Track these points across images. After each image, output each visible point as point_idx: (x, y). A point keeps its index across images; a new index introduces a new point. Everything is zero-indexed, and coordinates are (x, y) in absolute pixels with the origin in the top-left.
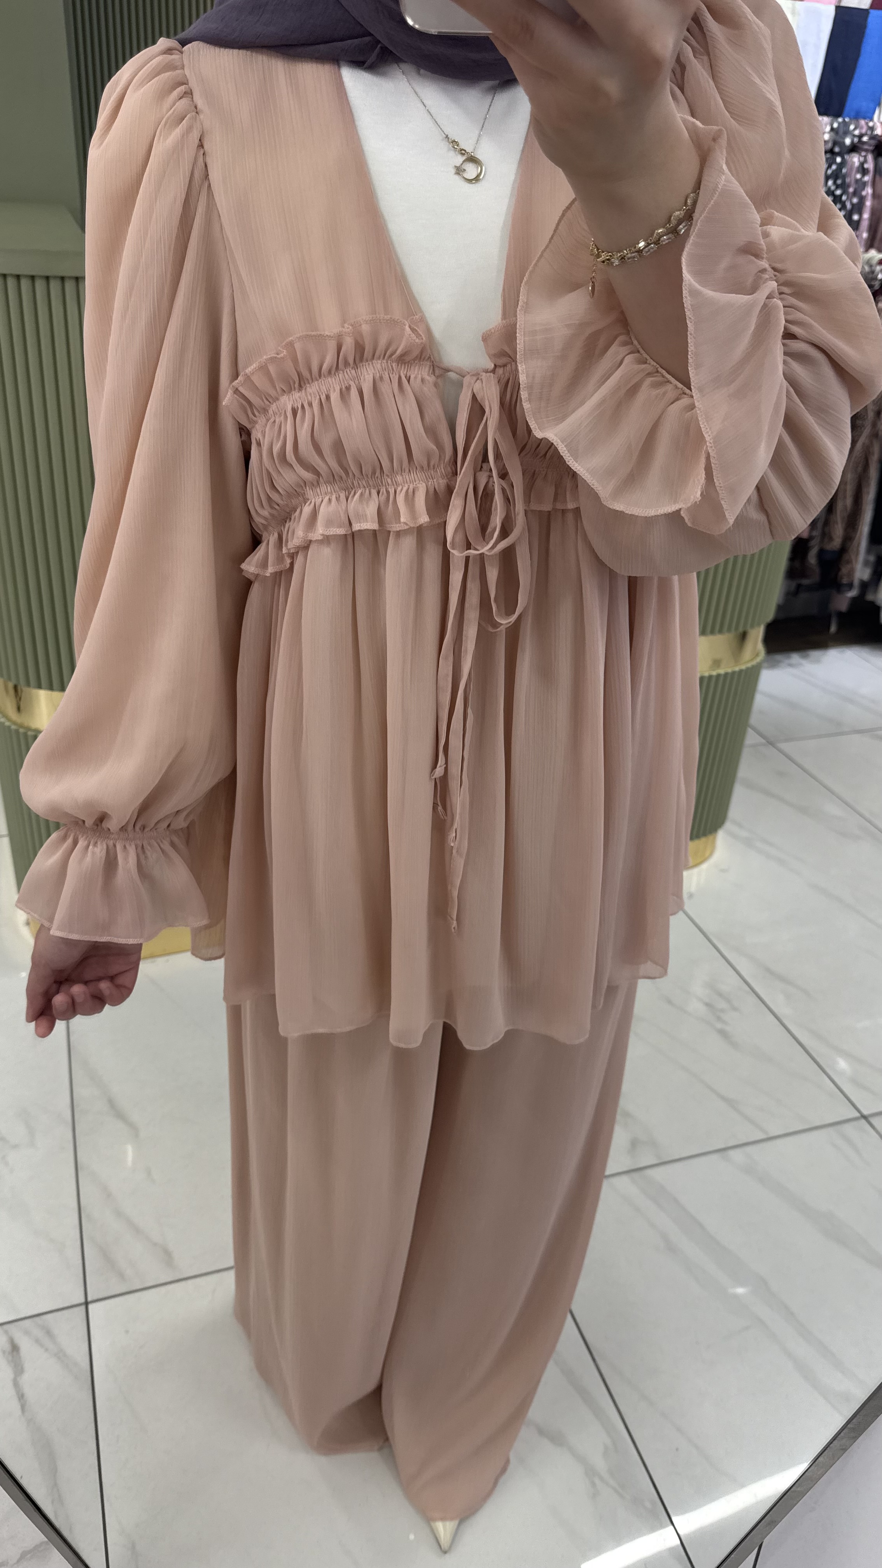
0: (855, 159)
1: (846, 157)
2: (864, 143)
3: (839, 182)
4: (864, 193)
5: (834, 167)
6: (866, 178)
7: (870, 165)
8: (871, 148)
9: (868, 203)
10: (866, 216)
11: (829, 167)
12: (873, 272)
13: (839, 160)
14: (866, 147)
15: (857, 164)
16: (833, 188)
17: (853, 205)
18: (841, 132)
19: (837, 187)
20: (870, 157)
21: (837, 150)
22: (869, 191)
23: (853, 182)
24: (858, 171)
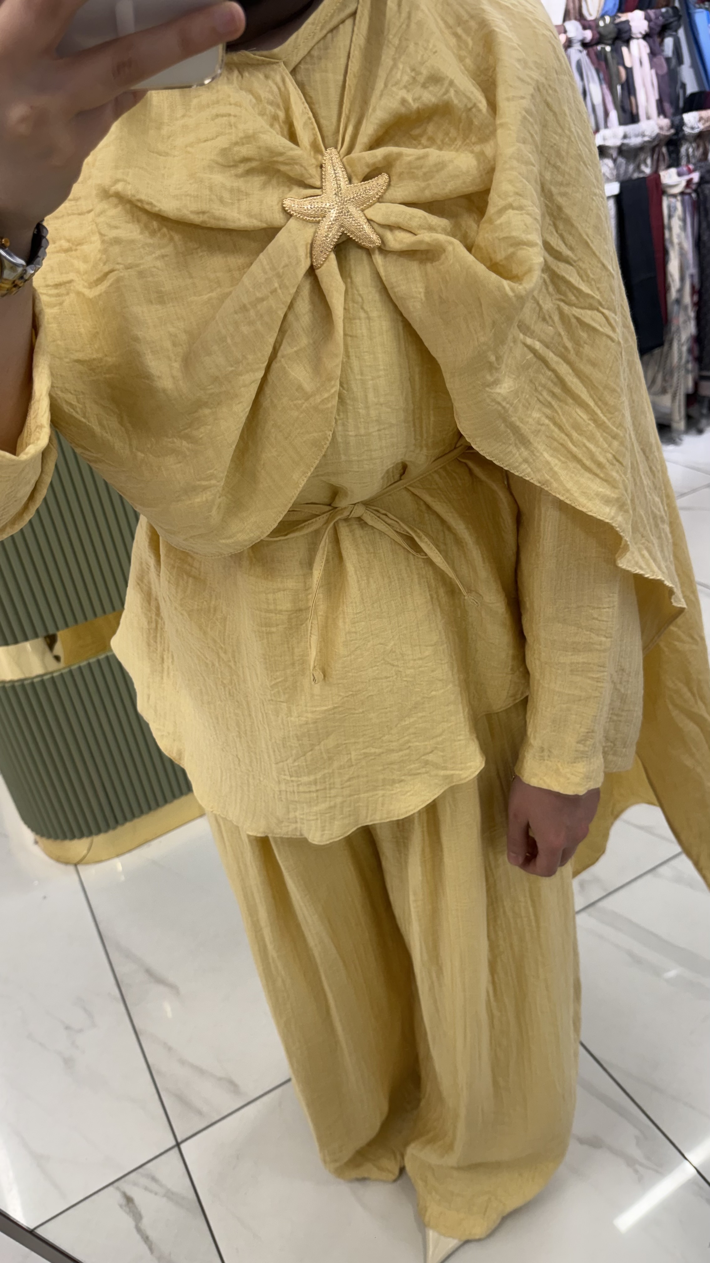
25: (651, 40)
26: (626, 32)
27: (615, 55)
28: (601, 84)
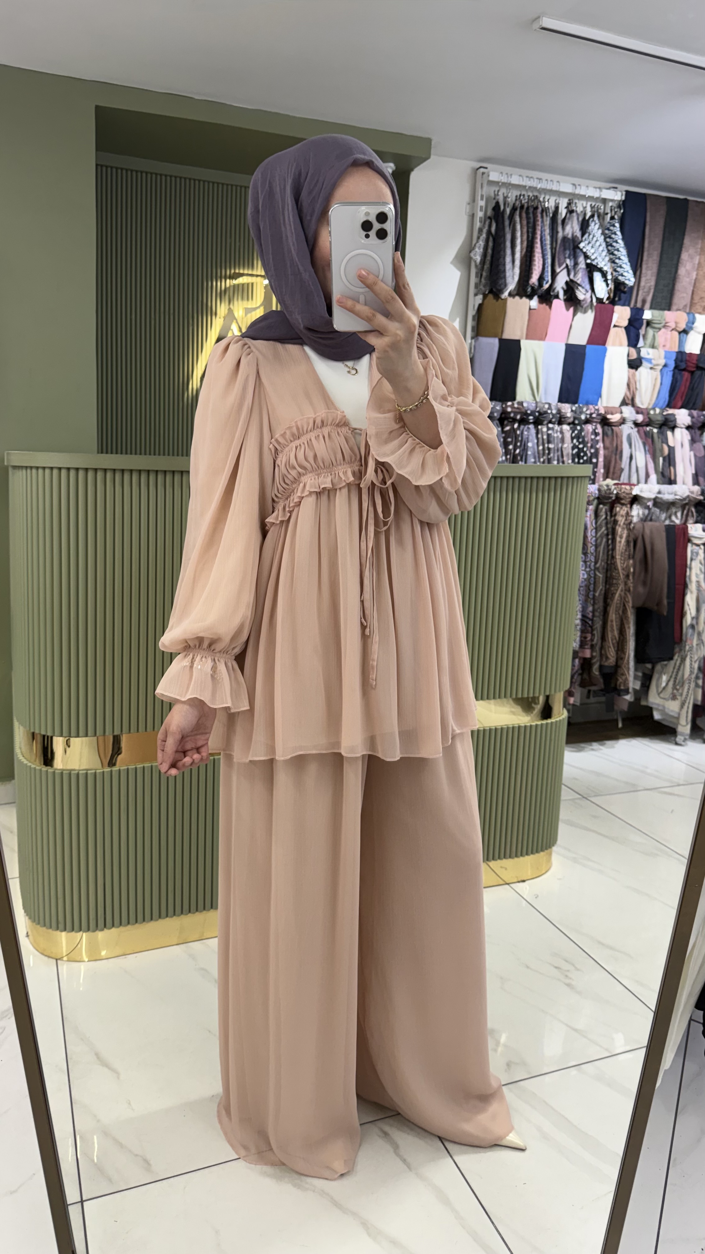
0: (589, 428)
1: (583, 426)
2: (594, 418)
3: (580, 440)
4: (598, 446)
5: (576, 432)
6: (598, 438)
7: (599, 430)
8: (599, 421)
9: (602, 452)
10: (601, 459)
11: (573, 432)
12: (610, 489)
13: (579, 428)
14: (595, 420)
15: (591, 430)
16: (577, 444)
17: (591, 453)
18: (578, 412)
19: (580, 443)
20: (599, 426)
21: (577, 422)
22: (600, 445)
23: (590, 440)
24: (592, 434)
25: (693, 431)
26: (672, 421)
27: (660, 436)
28: (646, 454)
